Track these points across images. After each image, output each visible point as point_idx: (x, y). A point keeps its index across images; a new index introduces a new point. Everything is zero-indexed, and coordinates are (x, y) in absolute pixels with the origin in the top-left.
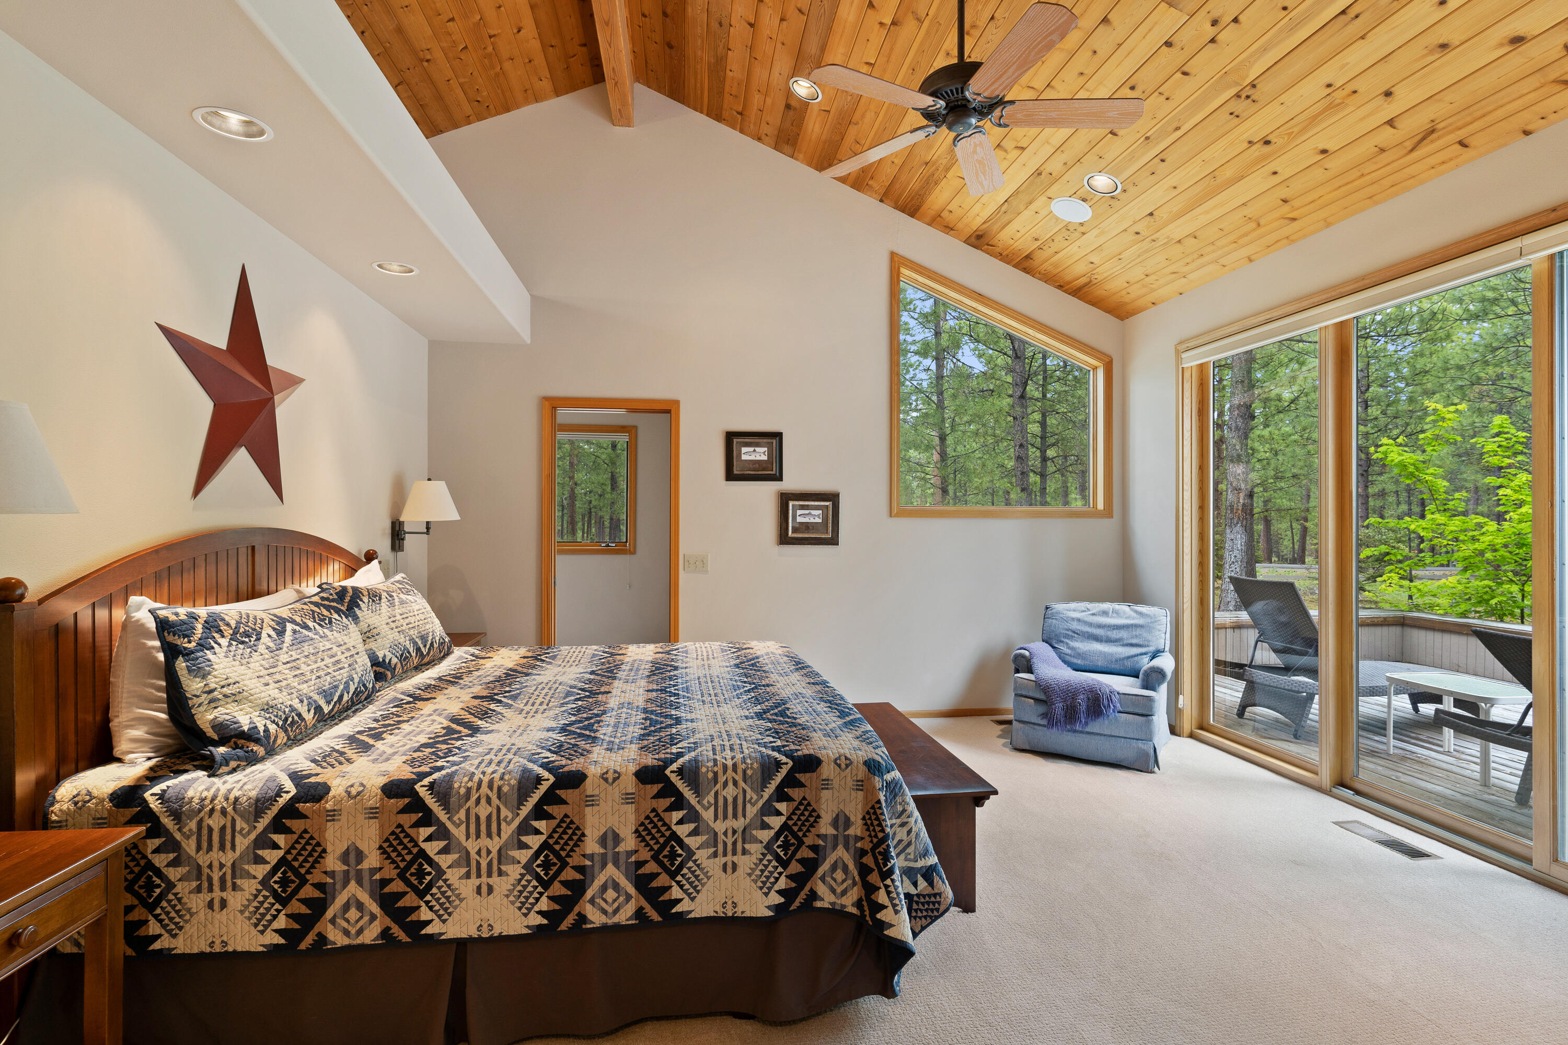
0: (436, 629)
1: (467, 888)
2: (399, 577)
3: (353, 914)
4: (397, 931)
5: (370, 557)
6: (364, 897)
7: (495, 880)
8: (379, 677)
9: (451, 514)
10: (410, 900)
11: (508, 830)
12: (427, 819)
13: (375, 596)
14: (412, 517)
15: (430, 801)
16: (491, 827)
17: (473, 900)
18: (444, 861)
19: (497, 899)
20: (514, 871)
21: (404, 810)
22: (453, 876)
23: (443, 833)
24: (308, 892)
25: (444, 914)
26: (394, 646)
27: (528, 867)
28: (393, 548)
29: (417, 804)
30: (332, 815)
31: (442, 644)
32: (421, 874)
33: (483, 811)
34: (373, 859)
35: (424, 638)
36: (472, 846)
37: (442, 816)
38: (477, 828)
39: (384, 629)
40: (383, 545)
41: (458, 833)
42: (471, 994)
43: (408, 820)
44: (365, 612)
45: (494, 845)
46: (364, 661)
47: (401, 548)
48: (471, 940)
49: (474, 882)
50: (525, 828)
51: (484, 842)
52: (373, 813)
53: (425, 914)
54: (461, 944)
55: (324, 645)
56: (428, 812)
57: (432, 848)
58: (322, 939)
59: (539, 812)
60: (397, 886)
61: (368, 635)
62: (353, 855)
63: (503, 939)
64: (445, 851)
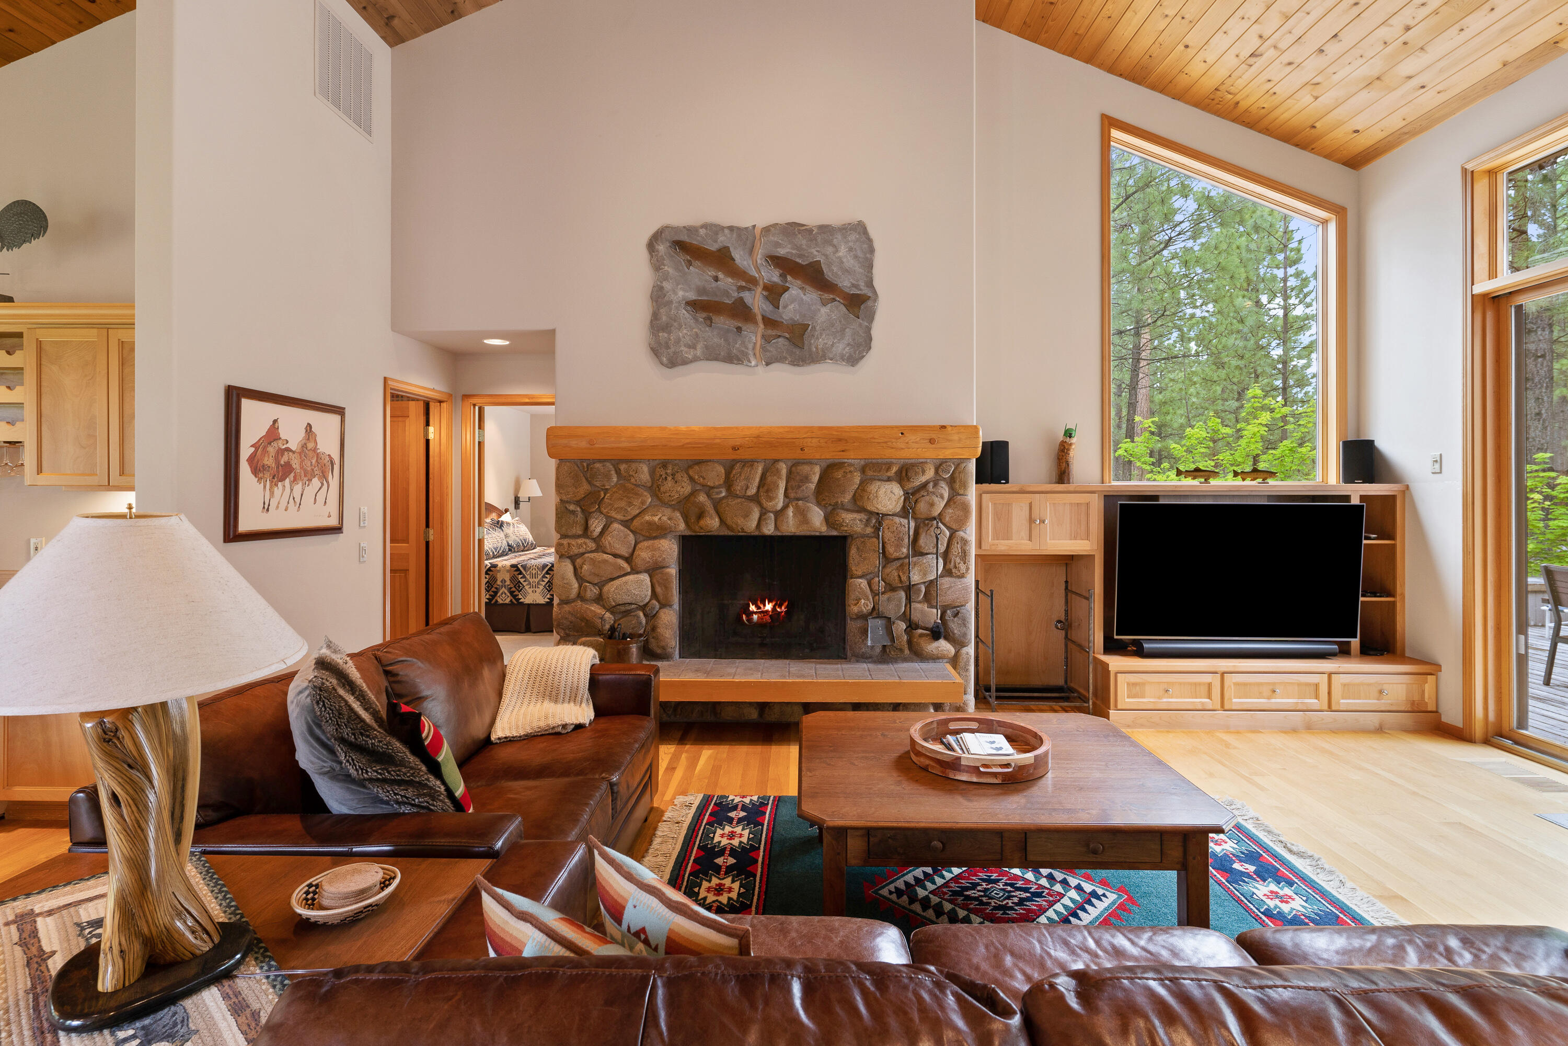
0: (530, 538)
1: (530, 591)
2: (517, 519)
3: (504, 595)
4: (514, 600)
5: (506, 511)
6: (506, 592)
7: (537, 589)
8: (510, 550)
9: (539, 494)
10: (516, 593)
11: (540, 577)
12: (521, 573)
13: (508, 524)
14: (523, 495)
15: (521, 569)
16: (535, 576)
17: (531, 594)
18: (525, 584)
19: (537, 594)
20: (542, 587)
21: (516, 571)
22: (527, 587)
23: (524, 577)
24: (493, 589)
25: (525, 597)
26: (515, 541)
27: (545, 586)
28: (515, 508)
29: (518, 570)
30: (499, 571)
31: (532, 544)
32: (519, 587)
33: (534, 572)
34: (508, 583)
35: (525, 540)
36: (531, 580)
37: (524, 573)
38: (533, 576)
39: (511, 535)
40: (511, 507)
41: (528, 577)
42: (531, 618)
43: (516, 573)
44: (505, 528)
45: (537, 580)
46: (505, 543)
47: (518, 508)
48: (531, 604)
49: (532, 589)
50: (544, 577)
51: (534, 579)
52: (508, 571)
53: (520, 597)
54: (529, 605)
55: (494, 535)
56: (521, 572)
57: (522, 580)
58: (497, 601)
59: (547, 573)
60: (514, 589)
61: (506, 536)
62: (504, 581)
63: (538, 604)
64: (525, 581)
